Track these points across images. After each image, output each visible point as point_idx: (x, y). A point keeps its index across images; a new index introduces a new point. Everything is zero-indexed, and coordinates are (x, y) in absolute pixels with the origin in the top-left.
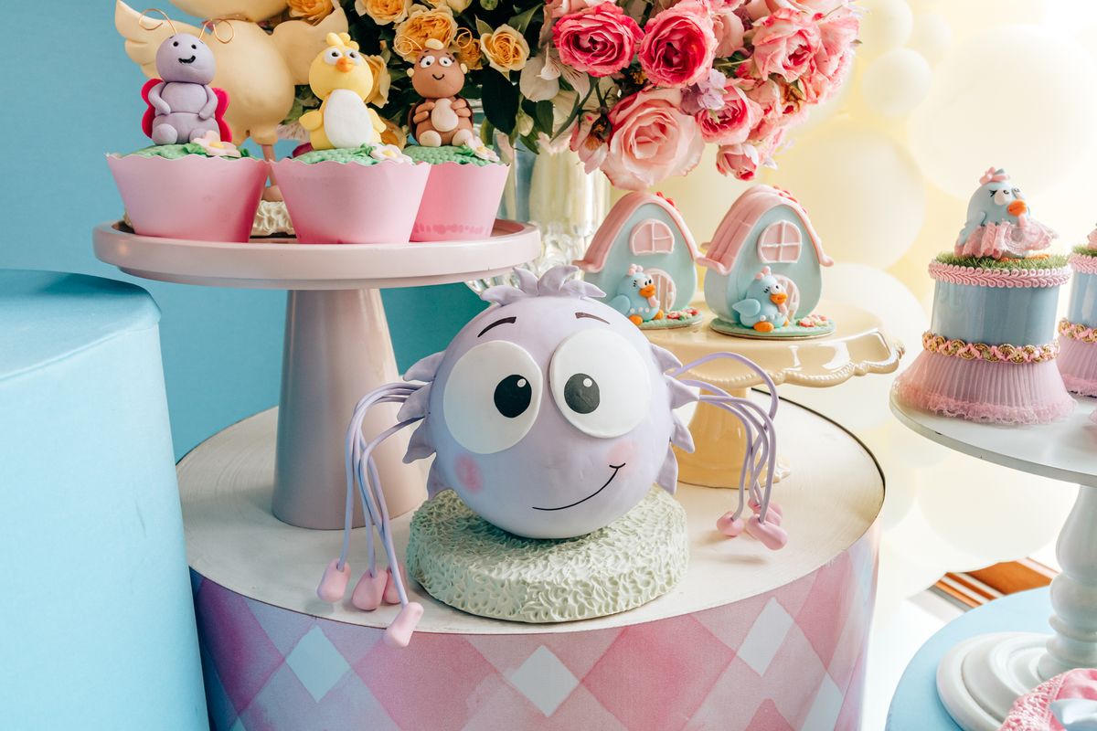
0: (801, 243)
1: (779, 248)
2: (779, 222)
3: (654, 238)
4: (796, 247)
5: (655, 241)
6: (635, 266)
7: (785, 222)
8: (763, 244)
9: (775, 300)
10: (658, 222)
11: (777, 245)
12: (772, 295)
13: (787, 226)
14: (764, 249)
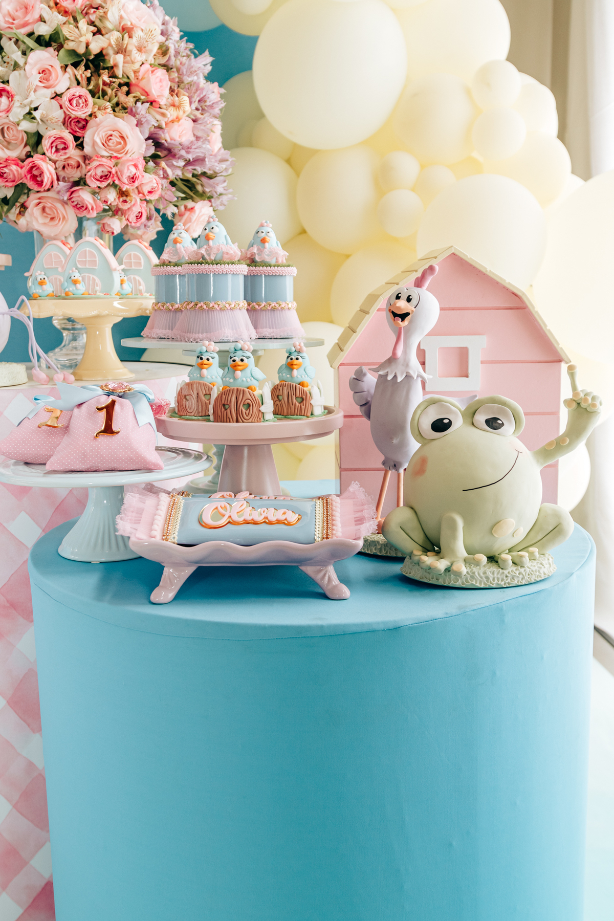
0: (97, 259)
1: (86, 261)
2: (85, 249)
3: (53, 260)
4: (96, 261)
5: (55, 262)
6: (39, 272)
7: (88, 249)
8: (77, 259)
9: (75, 282)
10: (55, 253)
11: (84, 260)
12: (72, 280)
13: (89, 251)
14: (78, 261)
